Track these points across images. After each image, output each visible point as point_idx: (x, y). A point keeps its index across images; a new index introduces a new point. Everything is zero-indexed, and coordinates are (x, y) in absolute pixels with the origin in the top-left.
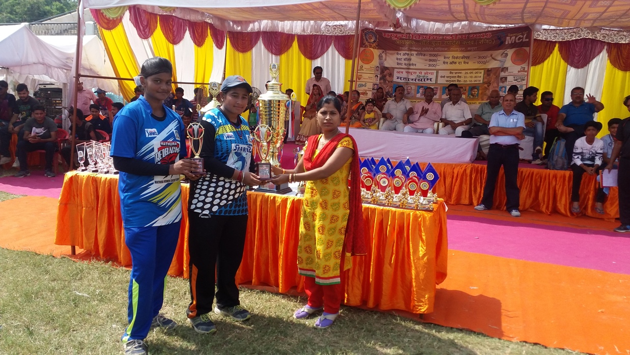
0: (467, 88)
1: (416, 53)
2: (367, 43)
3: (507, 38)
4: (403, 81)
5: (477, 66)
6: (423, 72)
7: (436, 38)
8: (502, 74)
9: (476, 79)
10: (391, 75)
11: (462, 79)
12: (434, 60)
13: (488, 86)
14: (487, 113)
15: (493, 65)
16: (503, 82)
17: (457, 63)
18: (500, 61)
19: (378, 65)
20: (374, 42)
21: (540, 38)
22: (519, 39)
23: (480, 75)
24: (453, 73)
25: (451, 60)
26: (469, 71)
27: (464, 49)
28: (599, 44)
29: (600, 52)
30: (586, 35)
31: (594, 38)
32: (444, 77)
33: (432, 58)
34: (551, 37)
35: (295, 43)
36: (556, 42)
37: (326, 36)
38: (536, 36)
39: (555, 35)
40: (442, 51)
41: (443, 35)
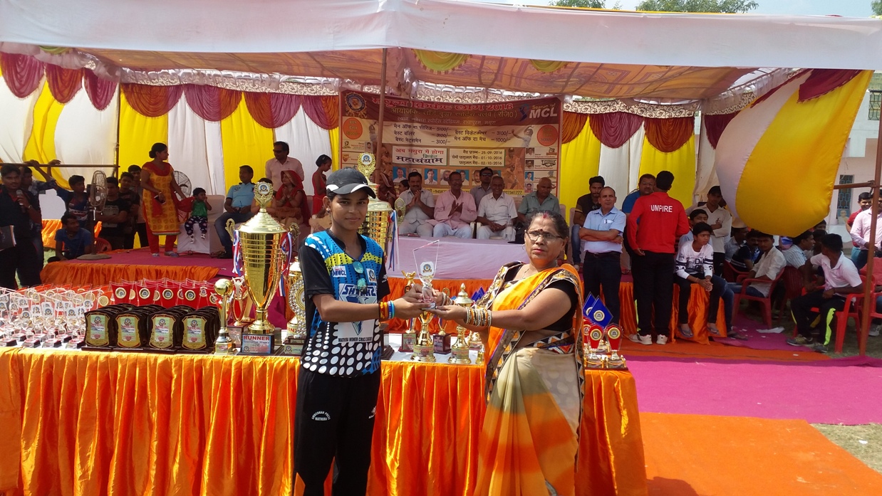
1: (420, 125)
2: (351, 110)
3: (532, 111)
4: (405, 162)
5: (495, 144)
6: (431, 149)
7: (444, 106)
8: (528, 156)
9: (496, 161)
10: (388, 154)
11: (479, 161)
12: (443, 136)
13: (512, 171)
15: (515, 143)
16: (529, 167)
17: (472, 139)
18: (523, 139)
19: (369, 141)
20: (361, 108)
21: (569, 110)
22: (545, 113)
23: (498, 155)
24: (467, 152)
25: (464, 135)
26: (486, 151)
27: (479, 122)
28: (636, 120)
29: (637, 128)
30: (622, 108)
31: (630, 112)
32: (457, 157)
33: (440, 132)
34: (581, 109)
35: (243, 105)
36: (587, 114)
37: (291, 95)
38: (565, 107)
39: (587, 107)
40: (453, 124)
41: (453, 104)
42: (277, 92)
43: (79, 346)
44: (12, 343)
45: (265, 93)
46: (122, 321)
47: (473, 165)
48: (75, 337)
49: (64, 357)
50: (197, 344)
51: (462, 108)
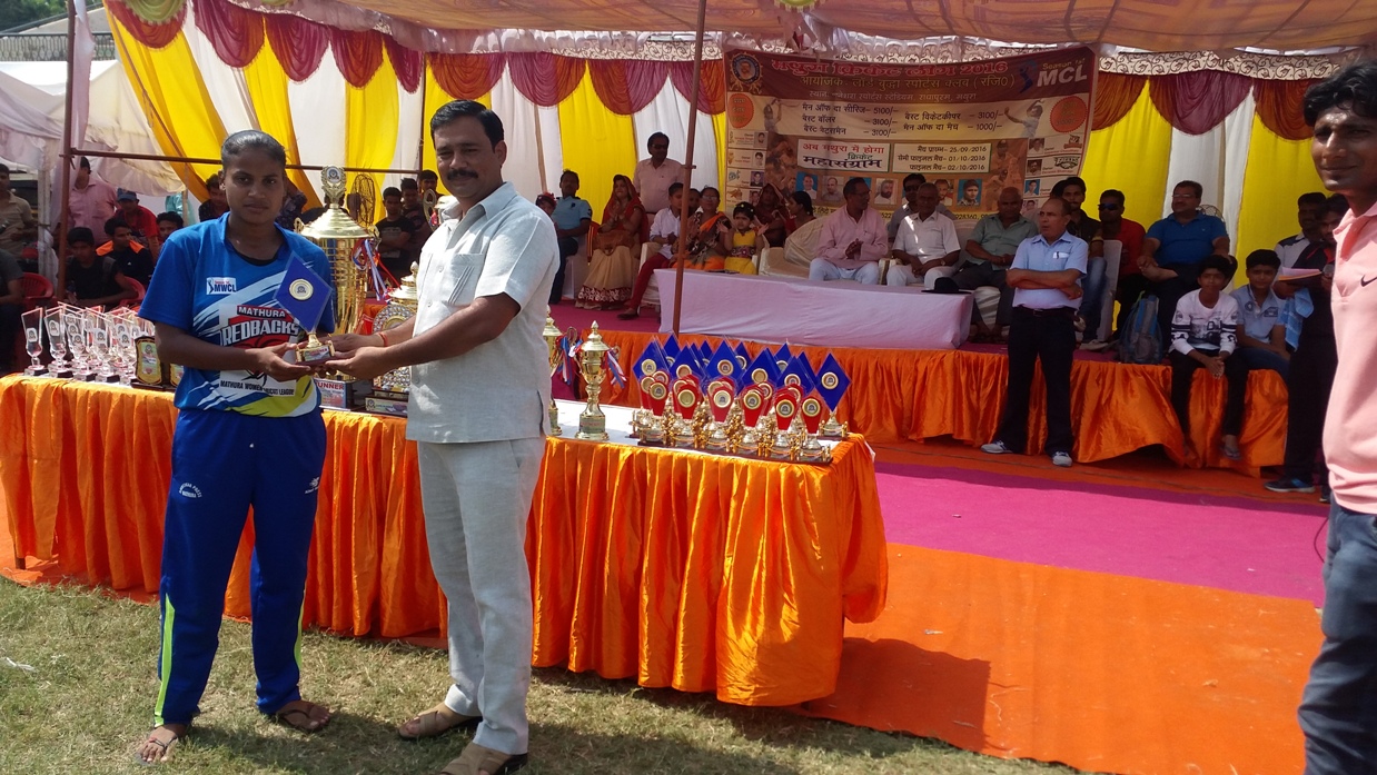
0: (956, 183)
1: (846, 104)
2: (738, 82)
3: (1043, 74)
4: (818, 166)
5: (975, 134)
6: (862, 145)
7: (888, 72)
8: (1032, 154)
9: (974, 163)
10: (792, 153)
11: (945, 163)
12: (885, 122)
14: (993, 237)
15: (1012, 132)
16: (1033, 171)
17: (934, 127)
18: (1025, 123)
20: (754, 79)
21: (1111, 70)
22: (1066, 76)
23: (979, 154)
24: (924, 149)
25: (921, 121)
26: (958, 147)
27: (947, 96)
28: (1238, 82)
29: (1240, 99)
30: (1210, 63)
31: (1226, 69)
32: (906, 157)
33: (880, 116)
34: (1133, 67)
35: (587, 79)
36: (1145, 77)
37: (655, 62)
38: (1103, 65)
39: (1144, 63)
40: (902, 102)
41: (903, 66)
42: (634, 58)
45: (617, 62)
47: (933, 171)
51: (917, 73)
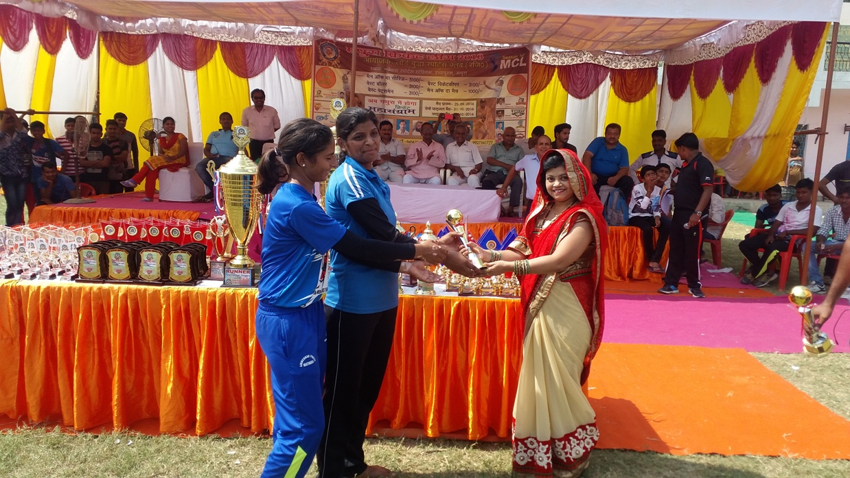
1: (393, 75)
2: (324, 60)
3: (503, 61)
5: (468, 95)
6: (403, 101)
7: (417, 57)
8: (498, 106)
9: (468, 112)
10: (361, 105)
12: (416, 87)
13: (483, 121)
14: (501, 155)
15: (487, 94)
16: (500, 116)
17: (445, 91)
18: (494, 89)
19: (343, 90)
20: (335, 58)
21: (538, 61)
22: (515, 64)
23: (470, 106)
24: (440, 104)
25: (437, 87)
26: (459, 102)
27: (451, 73)
28: (602, 71)
29: (603, 79)
30: (588, 59)
31: (597, 63)
32: (429, 108)
33: (413, 83)
34: (549, 60)
35: (218, 54)
36: (555, 66)
37: (266, 45)
38: (533, 58)
39: (554, 58)
40: (425, 75)
41: (425, 54)
42: (252, 42)
43: (73, 278)
44: (10, 276)
45: (239, 43)
46: (112, 255)
48: (69, 270)
49: (60, 289)
50: (183, 276)
51: (434, 58)
